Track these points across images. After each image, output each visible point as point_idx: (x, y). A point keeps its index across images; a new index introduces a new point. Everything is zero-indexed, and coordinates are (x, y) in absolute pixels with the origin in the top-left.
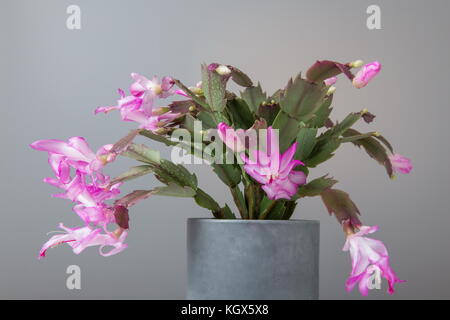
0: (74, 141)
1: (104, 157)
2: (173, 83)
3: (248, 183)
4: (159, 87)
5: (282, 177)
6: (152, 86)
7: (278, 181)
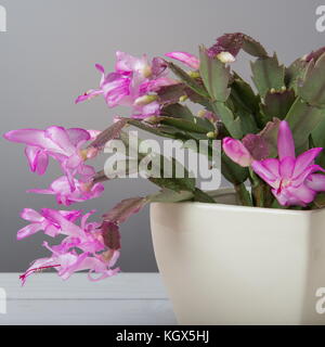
0: (53, 131)
1: (84, 151)
2: (165, 67)
3: (256, 183)
4: (149, 69)
5: (294, 183)
6: (141, 67)
7: (290, 188)
